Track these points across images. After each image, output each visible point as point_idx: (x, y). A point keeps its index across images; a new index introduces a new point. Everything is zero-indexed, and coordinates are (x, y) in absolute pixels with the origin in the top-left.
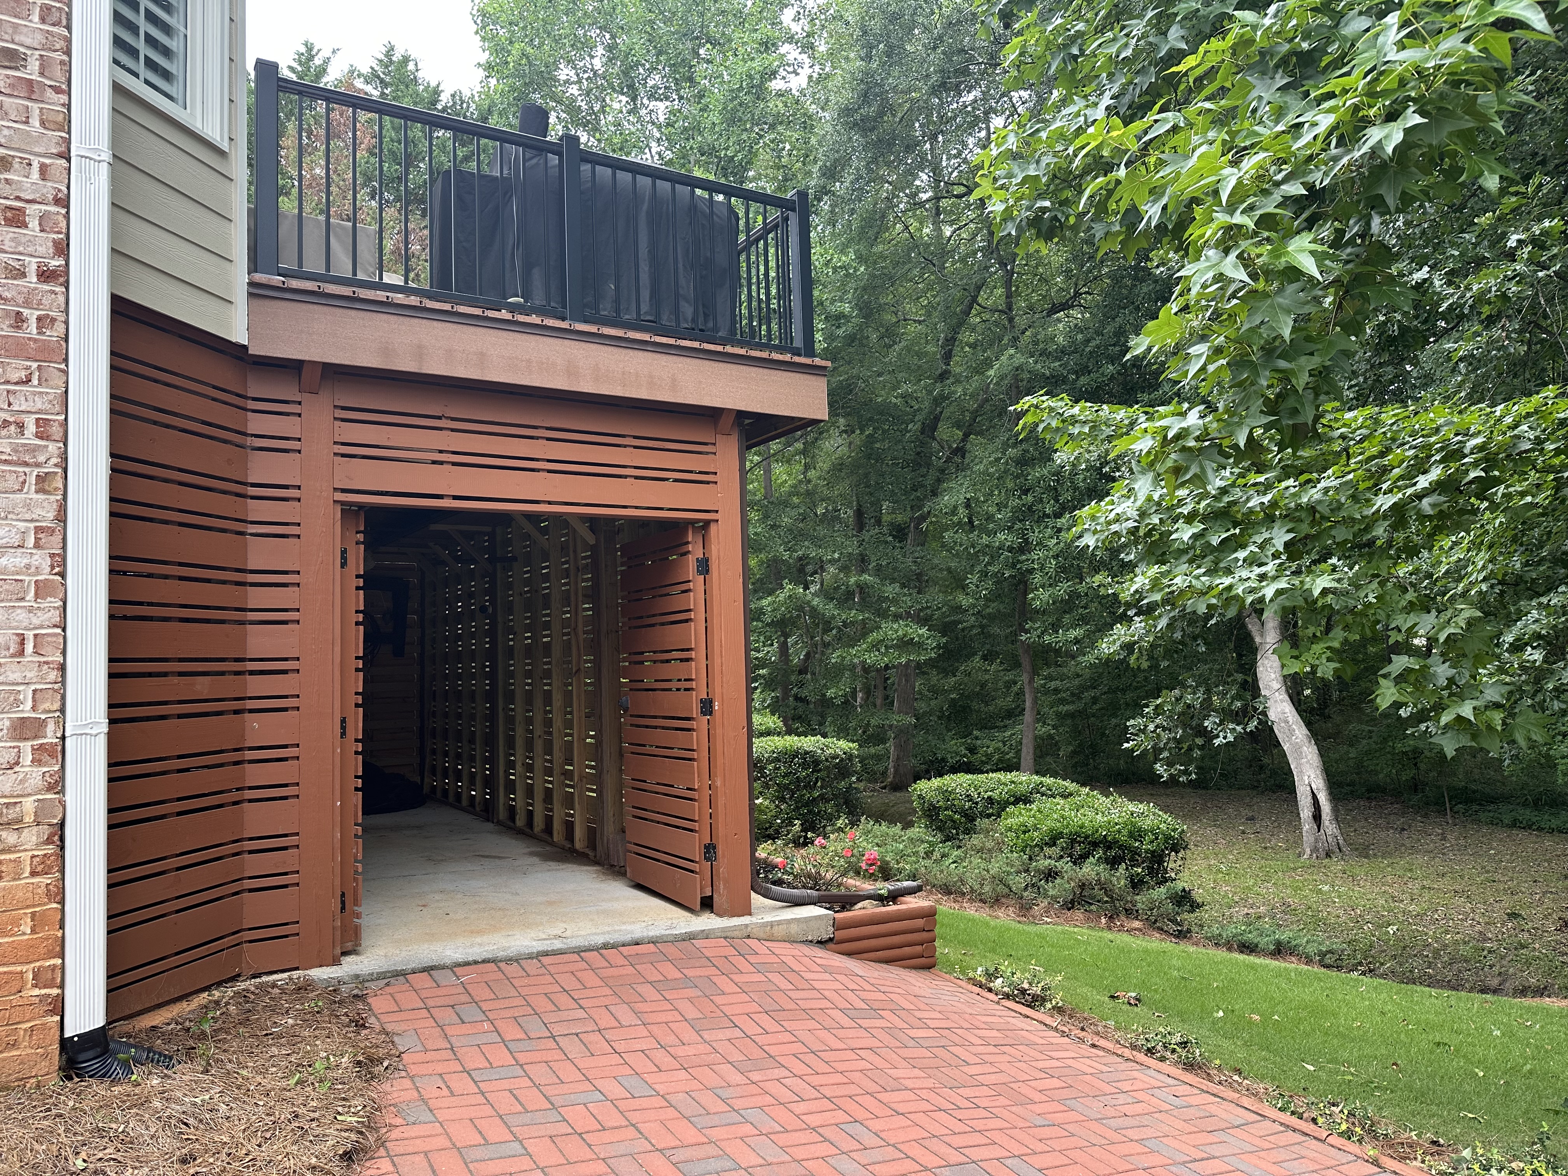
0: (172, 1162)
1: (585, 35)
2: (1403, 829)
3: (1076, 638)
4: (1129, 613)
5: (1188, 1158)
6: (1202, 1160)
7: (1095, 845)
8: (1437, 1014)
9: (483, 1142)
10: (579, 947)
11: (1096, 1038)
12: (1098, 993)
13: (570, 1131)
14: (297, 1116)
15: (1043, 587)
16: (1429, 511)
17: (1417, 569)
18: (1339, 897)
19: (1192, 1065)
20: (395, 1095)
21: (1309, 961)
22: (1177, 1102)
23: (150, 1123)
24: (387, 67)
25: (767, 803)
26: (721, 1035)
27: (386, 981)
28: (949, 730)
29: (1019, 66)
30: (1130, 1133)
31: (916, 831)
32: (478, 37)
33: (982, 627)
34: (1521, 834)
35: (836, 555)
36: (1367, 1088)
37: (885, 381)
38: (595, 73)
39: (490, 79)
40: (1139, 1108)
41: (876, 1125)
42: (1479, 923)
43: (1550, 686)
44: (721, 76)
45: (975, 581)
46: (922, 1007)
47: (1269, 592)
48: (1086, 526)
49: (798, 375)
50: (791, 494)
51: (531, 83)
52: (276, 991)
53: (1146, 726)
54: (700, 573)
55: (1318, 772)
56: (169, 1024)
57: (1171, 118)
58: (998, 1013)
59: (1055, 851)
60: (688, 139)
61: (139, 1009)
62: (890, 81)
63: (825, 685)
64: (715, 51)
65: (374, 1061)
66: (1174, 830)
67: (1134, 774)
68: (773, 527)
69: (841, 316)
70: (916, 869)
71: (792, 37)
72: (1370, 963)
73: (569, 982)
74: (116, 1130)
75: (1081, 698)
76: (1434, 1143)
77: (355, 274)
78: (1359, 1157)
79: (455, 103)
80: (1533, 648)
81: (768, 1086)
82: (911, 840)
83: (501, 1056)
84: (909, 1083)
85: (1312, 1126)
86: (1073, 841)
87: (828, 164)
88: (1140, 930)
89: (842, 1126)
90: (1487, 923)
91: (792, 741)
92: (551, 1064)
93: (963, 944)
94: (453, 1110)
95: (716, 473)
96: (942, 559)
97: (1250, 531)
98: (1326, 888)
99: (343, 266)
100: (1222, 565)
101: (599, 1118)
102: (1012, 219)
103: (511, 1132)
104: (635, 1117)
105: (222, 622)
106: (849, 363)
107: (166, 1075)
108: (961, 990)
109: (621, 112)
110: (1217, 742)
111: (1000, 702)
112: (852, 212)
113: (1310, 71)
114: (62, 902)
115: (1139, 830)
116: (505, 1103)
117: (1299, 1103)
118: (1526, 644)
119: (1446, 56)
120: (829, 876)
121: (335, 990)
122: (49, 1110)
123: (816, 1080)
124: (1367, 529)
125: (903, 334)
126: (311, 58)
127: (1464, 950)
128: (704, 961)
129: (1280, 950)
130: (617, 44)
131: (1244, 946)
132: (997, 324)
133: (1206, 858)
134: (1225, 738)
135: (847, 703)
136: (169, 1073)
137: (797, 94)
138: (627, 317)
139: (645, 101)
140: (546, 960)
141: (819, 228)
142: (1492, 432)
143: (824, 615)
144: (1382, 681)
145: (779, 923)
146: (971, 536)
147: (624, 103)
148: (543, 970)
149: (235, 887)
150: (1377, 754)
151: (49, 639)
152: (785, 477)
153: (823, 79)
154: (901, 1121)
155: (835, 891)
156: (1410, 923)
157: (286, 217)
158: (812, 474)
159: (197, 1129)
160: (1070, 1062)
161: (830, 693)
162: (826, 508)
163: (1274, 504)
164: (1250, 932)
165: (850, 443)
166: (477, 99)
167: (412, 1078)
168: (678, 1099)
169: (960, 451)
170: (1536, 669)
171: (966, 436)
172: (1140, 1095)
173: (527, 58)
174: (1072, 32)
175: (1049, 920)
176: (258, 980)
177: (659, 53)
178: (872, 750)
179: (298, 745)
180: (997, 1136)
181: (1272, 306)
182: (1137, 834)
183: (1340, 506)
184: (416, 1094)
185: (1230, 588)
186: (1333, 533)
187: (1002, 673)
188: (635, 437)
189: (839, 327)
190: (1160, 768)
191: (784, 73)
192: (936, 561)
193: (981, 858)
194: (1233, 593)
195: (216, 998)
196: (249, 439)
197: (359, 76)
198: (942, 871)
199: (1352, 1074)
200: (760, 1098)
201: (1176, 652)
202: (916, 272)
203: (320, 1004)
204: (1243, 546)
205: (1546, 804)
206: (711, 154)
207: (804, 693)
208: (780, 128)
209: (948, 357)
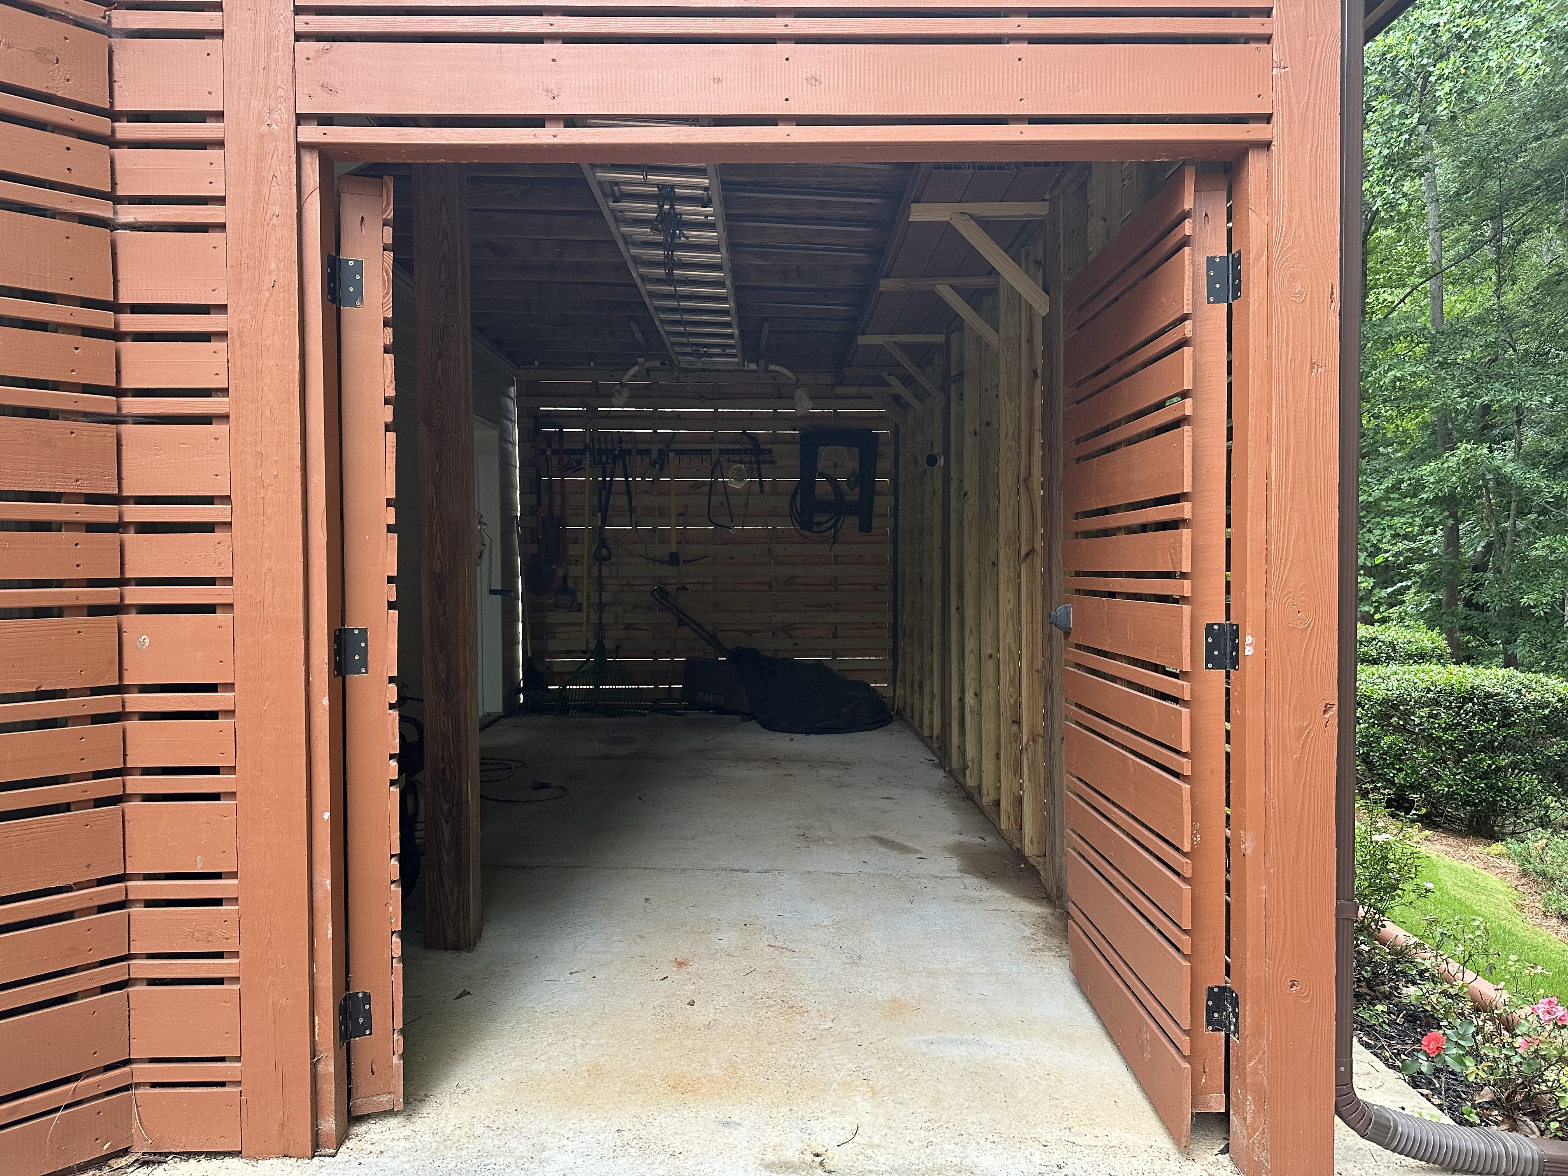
54: (1214, 295)
91: (1464, 675)
95: (1269, 11)
161: (1527, 599)
179: (232, 687)
196: (115, 12)
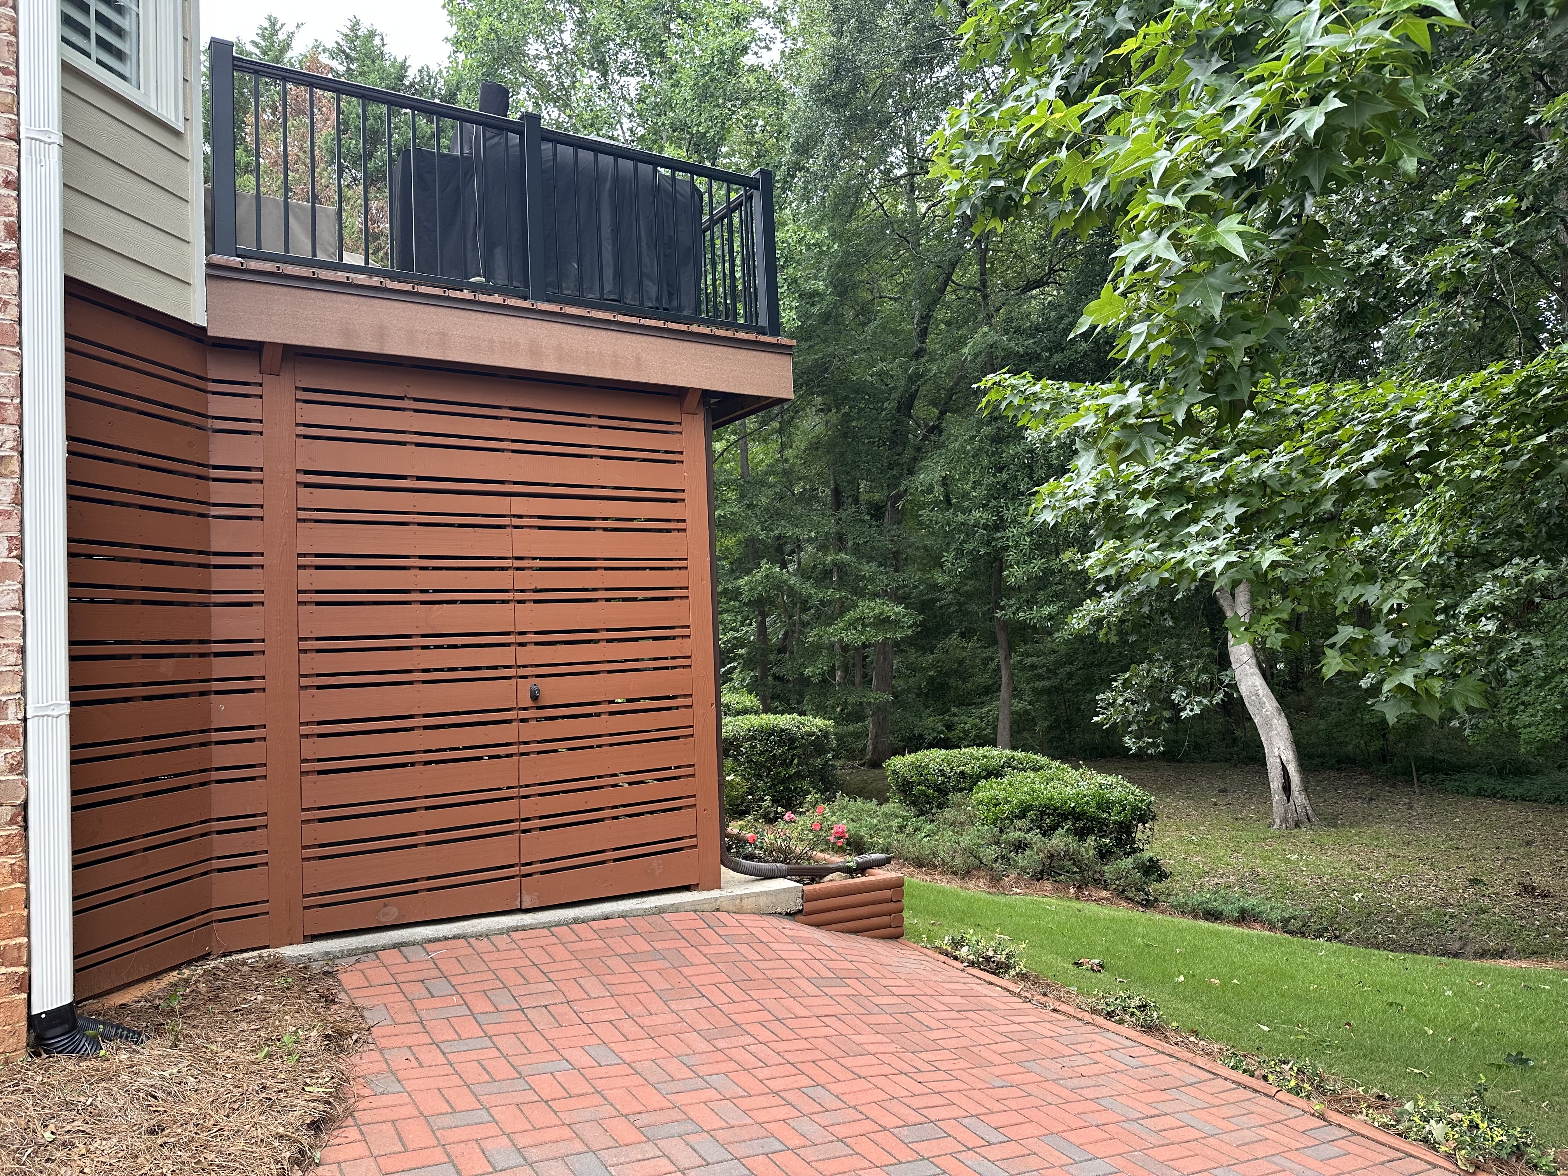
0: (140, 1133)
1: (554, 10)
2: (1371, 799)
3: (1050, 614)
4: (1098, 589)
5: (1141, 1115)
6: (1154, 1116)
7: (1064, 816)
8: (1392, 976)
9: (450, 1110)
10: (550, 922)
11: (1057, 1003)
12: (1063, 961)
13: (536, 1098)
14: (264, 1088)
15: (1018, 564)
16: (1374, 485)
17: (1377, 543)
18: (1307, 866)
19: (1150, 1028)
20: (364, 1067)
21: (1272, 927)
22: (1133, 1062)
23: (118, 1096)
24: (352, 42)
25: (739, 779)
26: (688, 1004)
27: (356, 958)
28: (927, 707)
29: (975, 46)
30: (1085, 1092)
31: (891, 806)
32: (445, 12)
33: (959, 604)
34: (1485, 802)
35: (813, 534)
36: (1319, 1047)
37: (860, 360)
38: (565, 48)
39: (458, 54)
40: (1096, 1069)
41: (837, 1088)
42: (1442, 889)
43: (1503, 656)
44: (692, 51)
45: (950, 558)
46: (888, 975)
47: (1219, 565)
48: (1047, 503)
49: (763, 354)
50: (767, 473)
51: (500, 58)
52: (246, 969)
53: (1115, 700)
55: (1288, 744)
56: (138, 1002)
57: (1111, 100)
58: (963, 980)
59: (1024, 823)
60: (659, 115)
61: (109, 987)
62: (862, 57)
63: (803, 664)
64: (686, 26)
65: (343, 1034)
66: (1142, 801)
67: (1109, 748)
68: (750, 506)
69: (815, 293)
70: (889, 843)
71: (764, 12)
72: (1336, 929)
73: (538, 956)
74: (85, 1103)
75: (1056, 674)
76: (1380, 1097)
77: (314, 254)
78: (1305, 1112)
79: (422, 79)
80: (1488, 619)
81: (733, 1053)
82: (885, 815)
83: (470, 1028)
84: (872, 1048)
85: (1262, 1083)
86: (1043, 813)
87: (801, 140)
88: (1108, 899)
89: (805, 1090)
90: (1450, 889)
91: (769, 720)
92: (519, 1035)
93: (933, 914)
94: (421, 1081)
95: (682, 453)
96: (919, 537)
97: (1204, 506)
98: (1294, 857)
99: (302, 246)
100: (1175, 540)
101: (566, 1086)
102: (968, 198)
103: (479, 1101)
104: (600, 1084)
105: (186, 604)
106: (824, 341)
107: (135, 1051)
108: (927, 958)
109: (592, 88)
110: (1183, 715)
111: (977, 679)
112: (825, 189)
113: (1245, 54)
114: (27, 881)
115: (1107, 802)
116: (472, 1072)
117: (1252, 1063)
118: (1481, 615)
119: (1367, 40)
120: (799, 849)
121: (305, 967)
122: (17, 1085)
123: (780, 1047)
124: (1316, 503)
125: (878, 312)
126: (275, 33)
127: (1427, 916)
128: (674, 934)
129: (1244, 917)
130: (587, 19)
131: (1209, 914)
132: (971, 301)
133: (1178, 829)
134: (1191, 710)
135: (825, 681)
136: (138, 1048)
137: (770, 69)
138: (591, 296)
139: (616, 76)
140: (516, 935)
141: (794, 205)
142: (1437, 407)
143: (801, 594)
144: (1328, 651)
145: (748, 896)
146: (947, 513)
147: (594, 78)
148: (513, 945)
149: (203, 867)
150: (1346, 726)
151: (9, 622)
152: (762, 456)
153: (795, 54)
154: (863, 1084)
155: (805, 864)
156: (1374, 890)
157: (244, 197)
158: (788, 453)
159: (165, 1101)
160: (1031, 1026)
161: (808, 672)
162: (804, 487)
163: (1227, 479)
164: (1215, 900)
165: (827, 422)
166: (445, 74)
167: (381, 1051)
168: (645, 1067)
169: (936, 429)
170: (1489, 639)
171: (942, 413)
172: (1097, 1057)
173: (496, 33)
174: (1025, 12)
175: (1018, 891)
176: (228, 958)
177: (630, 29)
178: (851, 728)
179: (264, 726)
180: (954, 1097)
181: (1203, 286)
182: (1105, 805)
183: (1290, 481)
184: (384, 1066)
185: (1182, 561)
186: (1283, 507)
187: (979, 651)
188: (600, 417)
189: (813, 305)
190: (1128, 741)
191: (756, 49)
192: (912, 539)
193: (953, 831)
194: (1185, 566)
195: (185, 976)
196: (210, 421)
197: (324, 51)
198: (914, 845)
199: (1306, 1034)
200: (724, 1064)
201: (1144, 627)
202: (890, 249)
203: (290, 980)
204: (1196, 521)
205: (1510, 772)
206: (683, 130)
207: (782, 672)
208: (753, 104)
209: (923, 334)
